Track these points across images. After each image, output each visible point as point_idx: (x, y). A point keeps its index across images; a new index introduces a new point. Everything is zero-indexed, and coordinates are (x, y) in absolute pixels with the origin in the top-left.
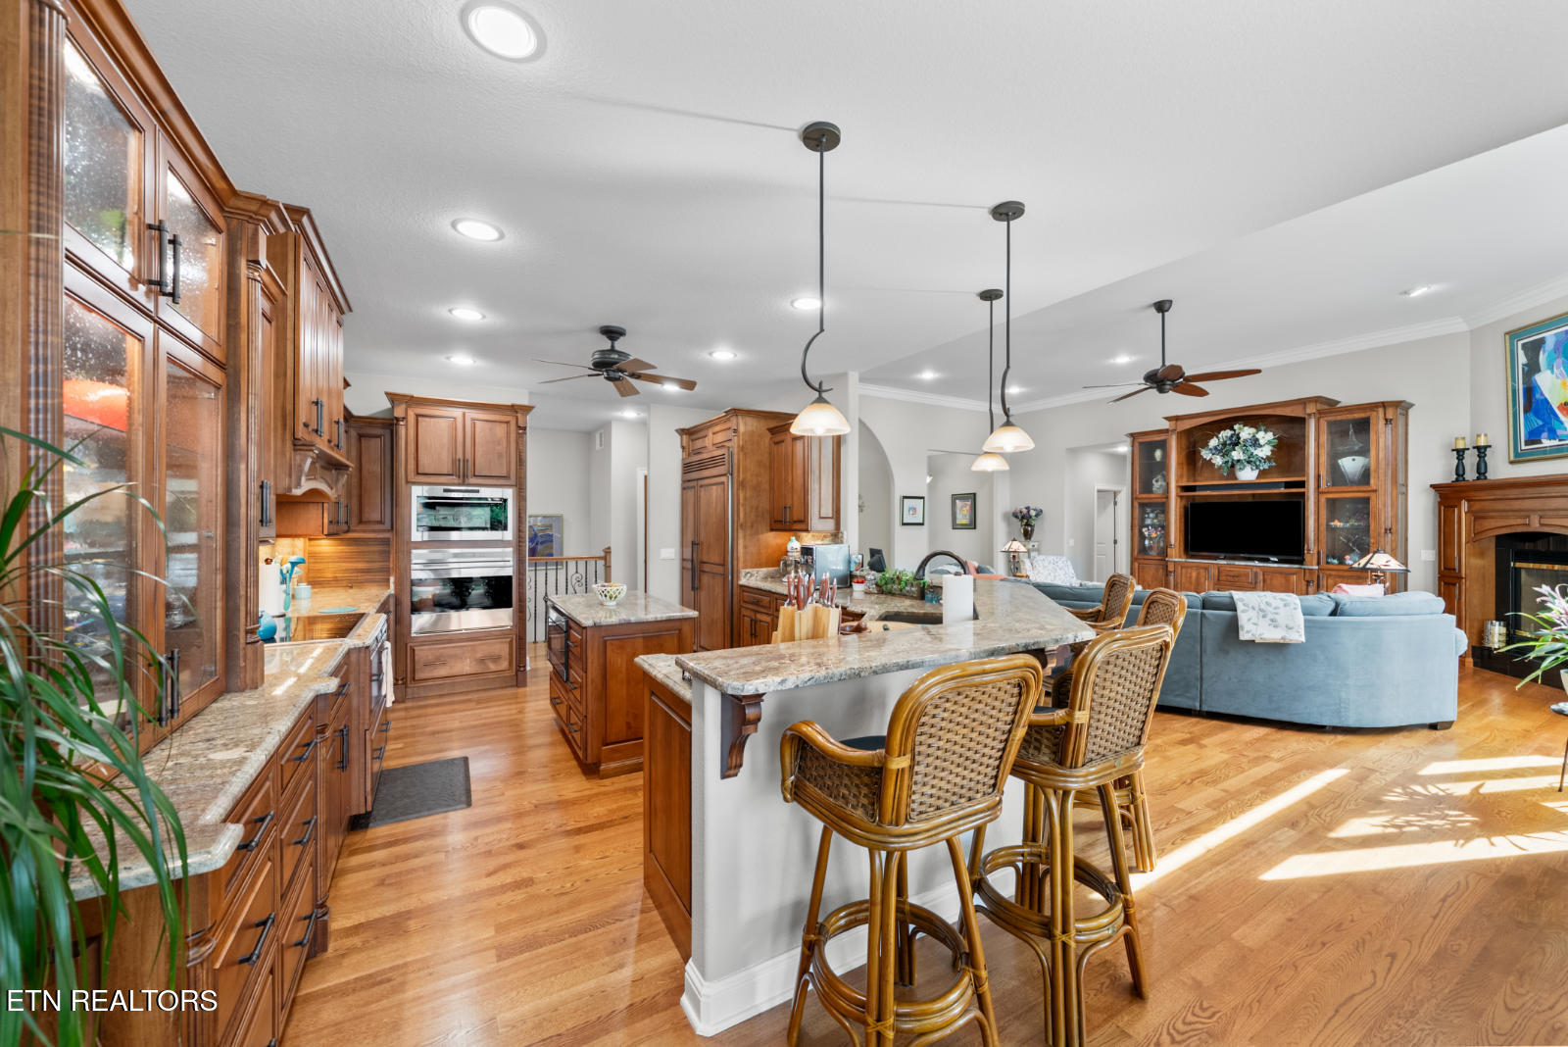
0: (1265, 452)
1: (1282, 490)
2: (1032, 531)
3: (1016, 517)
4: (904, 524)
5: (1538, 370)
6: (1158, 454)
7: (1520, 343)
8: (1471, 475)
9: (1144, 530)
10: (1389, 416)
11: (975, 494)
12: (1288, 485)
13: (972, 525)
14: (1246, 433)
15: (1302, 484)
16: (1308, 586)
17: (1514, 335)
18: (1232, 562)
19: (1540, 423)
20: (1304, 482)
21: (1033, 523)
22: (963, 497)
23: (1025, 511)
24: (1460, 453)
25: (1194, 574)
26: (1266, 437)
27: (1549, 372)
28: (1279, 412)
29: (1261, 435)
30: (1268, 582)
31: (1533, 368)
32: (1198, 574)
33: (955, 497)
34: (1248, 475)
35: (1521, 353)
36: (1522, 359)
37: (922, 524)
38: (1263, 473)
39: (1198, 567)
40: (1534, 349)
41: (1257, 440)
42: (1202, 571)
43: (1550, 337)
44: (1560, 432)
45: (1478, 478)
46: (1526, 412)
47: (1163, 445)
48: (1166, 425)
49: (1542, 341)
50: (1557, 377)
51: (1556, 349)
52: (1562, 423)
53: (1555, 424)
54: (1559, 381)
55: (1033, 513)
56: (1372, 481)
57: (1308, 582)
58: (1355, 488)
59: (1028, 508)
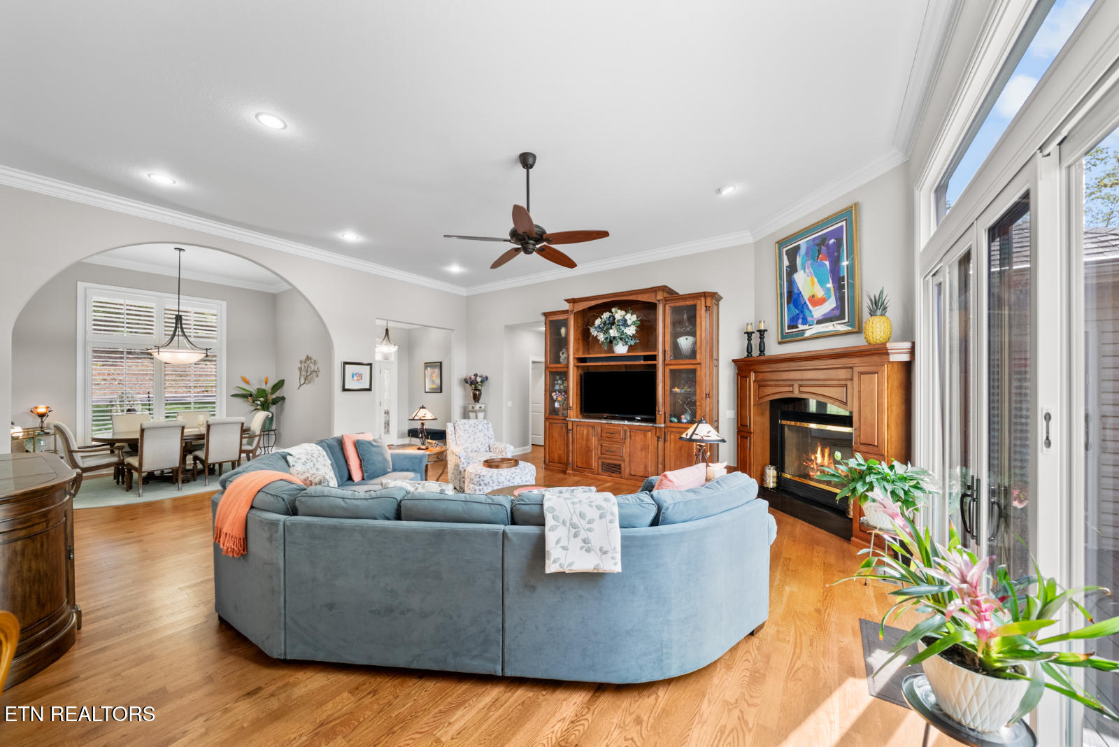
0: (631, 331)
1: (642, 362)
2: (480, 394)
3: (467, 382)
4: (344, 390)
5: (796, 271)
6: (563, 331)
7: (785, 250)
8: (755, 353)
9: (553, 394)
10: (708, 304)
11: (441, 363)
12: (646, 358)
13: (440, 390)
14: (619, 314)
15: (654, 358)
16: (658, 441)
17: (781, 243)
18: (610, 421)
19: (797, 312)
20: (656, 355)
21: (480, 387)
22: (433, 365)
23: (473, 377)
24: (749, 334)
25: (585, 432)
26: (631, 318)
27: (803, 271)
28: (640, 298)
29: (628, 317)
30: (633, 438)
31: (793, 269)
32: (588, 431)
33: (426, 366)
34: (621, 349)
35: (785, 258)
36: (786, 262)
37: (370, 390)
38: (631, 348)
39: (588, 425)
40: (793, 254)
41: (626, 321)
42: (590, 429)
43: (802, 243)
44: (809, 319)
45: (760, 355)
46: (788, 303)
47: (565, 323)
48: (566, 306)
49: (798, 248)
50: (808, 276)
51: (807, 254)
52: (811, 311)
53: (807, 312)
54: (809, 278)
55: (479, 379)
56: (698, 356)
57: (658, 438)
58: (687, 361)
59: (475, 375)
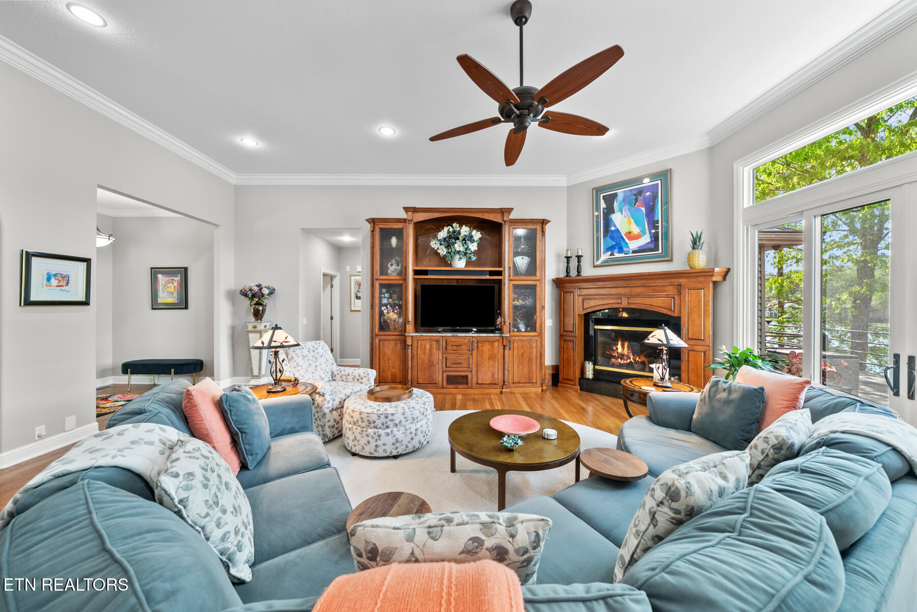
0: (473, 247)
1: (488, 277)
2: (264, 311)
3: (246, 295)
4: (27, 303)
5: (614, 212)
6: (394, 241)
7: (602, 195)
8: (573, 273)
9: (383, 308)
11: (186, 269)
12: (492, 273)
13: (183, 303)
14: (465, 230)
15: (500, 273)
16: (504, 349)
17: (598, 190)
18: (455, 334)
19: (614, 243)
20: (501, 271)
21: (265, 301)
22: (169, 271)
23: (256, 289)
24: (568, 258)
25: (428, 346)
26: (477, 235)
27: (620, 213)
28: (487, 217)
29: (474, 232)
30: (480, 348)
31: (610, 210)
32: (431, 346)
33: (155, 272)
34: (460, 264)
35: (602, 201)
36: (603, 205)
37: (86, 303)
38: (468, 263)
39: (431, 339)
40: (610, 200)
41: (472, 237)
42: (434, 343)
43: (621, 192)
44: (625, 249)
45: (578, 275)
46: (604, 237)
47: (399, 234)
48: (403, 215)
49: (615, 195)
50: (625, 217)
51: (624, 200)
52: (627, 244)
53: (623, 244)
54: (626, 219)
55: (266, 291)
56: (538, 273)
57: (504, 346)
58: (524, 278)
59: (259, 286)
